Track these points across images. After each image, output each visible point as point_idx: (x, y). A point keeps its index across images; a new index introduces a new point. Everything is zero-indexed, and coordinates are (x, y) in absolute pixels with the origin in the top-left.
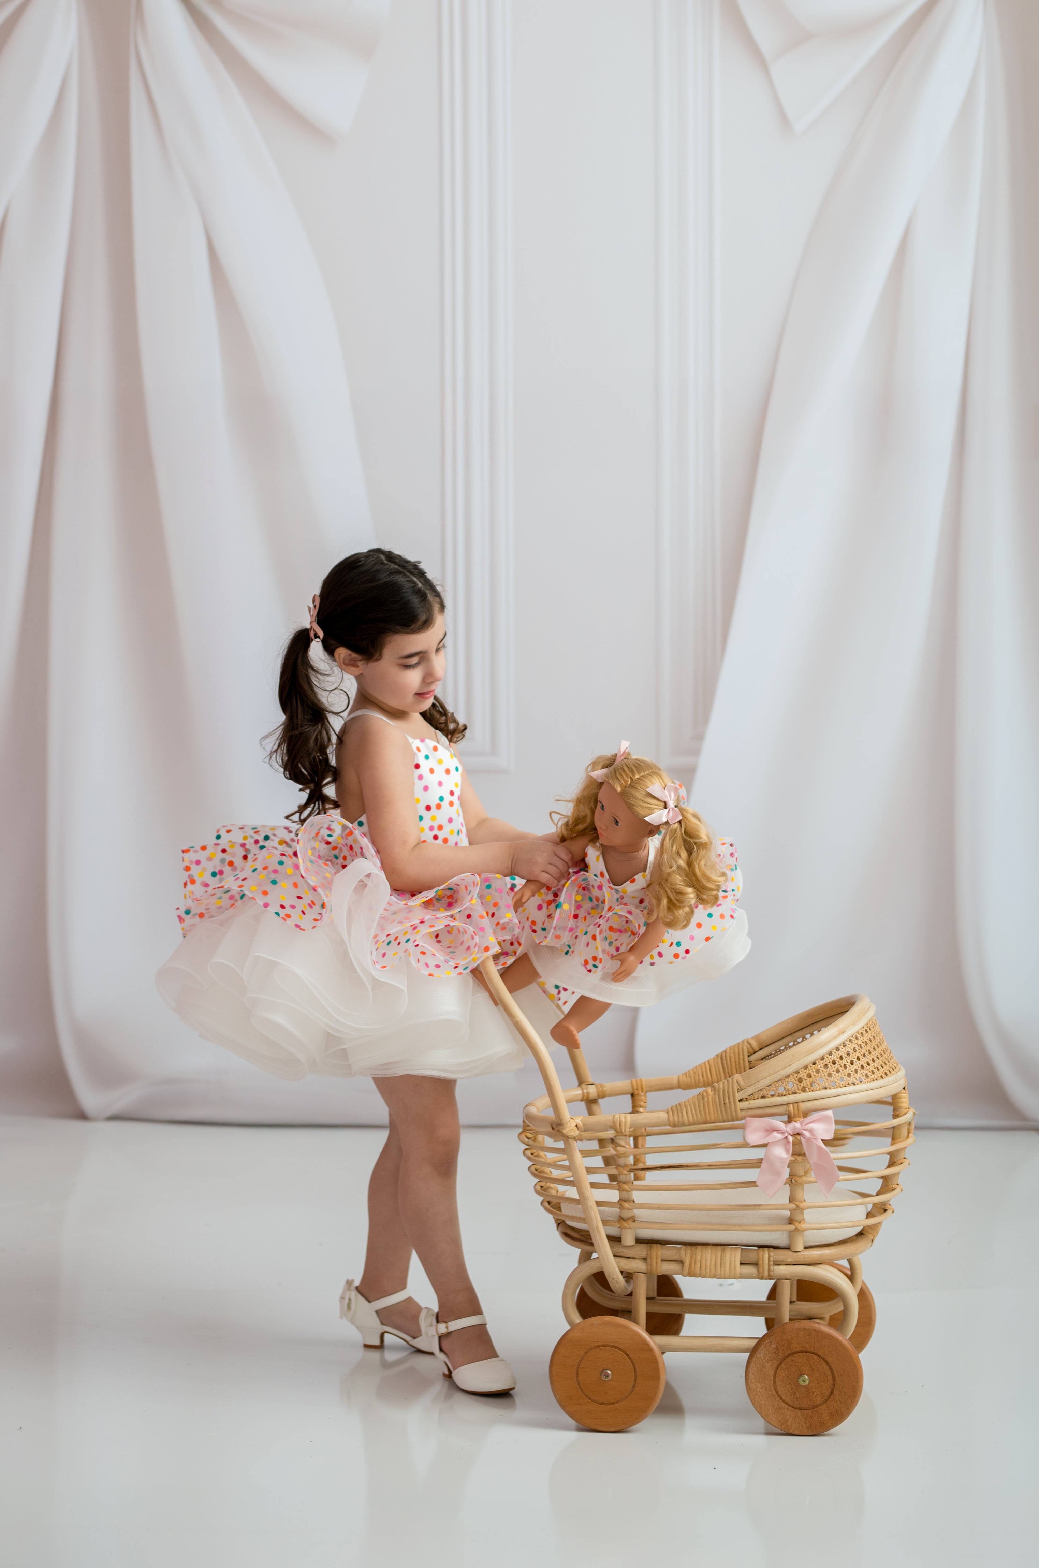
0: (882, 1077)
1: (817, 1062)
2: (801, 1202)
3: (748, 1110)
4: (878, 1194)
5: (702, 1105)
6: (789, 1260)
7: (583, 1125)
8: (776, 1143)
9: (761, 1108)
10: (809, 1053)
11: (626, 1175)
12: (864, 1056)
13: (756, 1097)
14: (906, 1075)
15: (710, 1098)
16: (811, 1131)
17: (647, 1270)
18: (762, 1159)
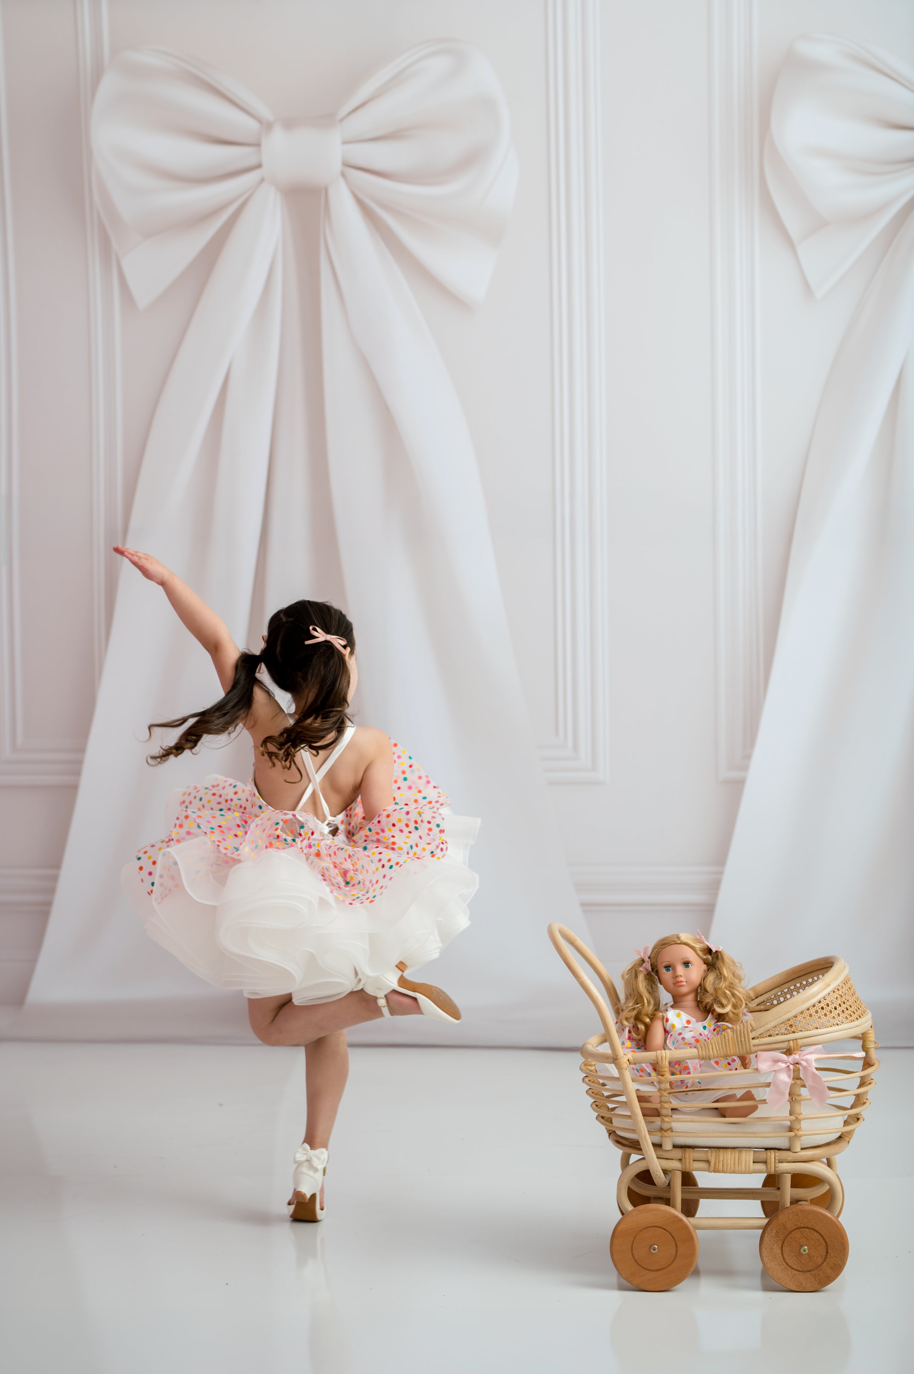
0: (857, 1019)
1: (810, 1008)
2: (799, 1115)
3: (759, 1046)
4: (852, 1107)
5: (724, 1042)
6: (790, 1159)
7: (633, 1059)
8: (780, 1070)
9: (769, 1044)
10: (804, 1001)
11: (666, 1096)
12: (844, 1003)
13: (765, 1036)
14: (872, 1017)
15: (730, 1036)
16: (806, 1061)
17: (682, 1168)
18: (770, 1083)
